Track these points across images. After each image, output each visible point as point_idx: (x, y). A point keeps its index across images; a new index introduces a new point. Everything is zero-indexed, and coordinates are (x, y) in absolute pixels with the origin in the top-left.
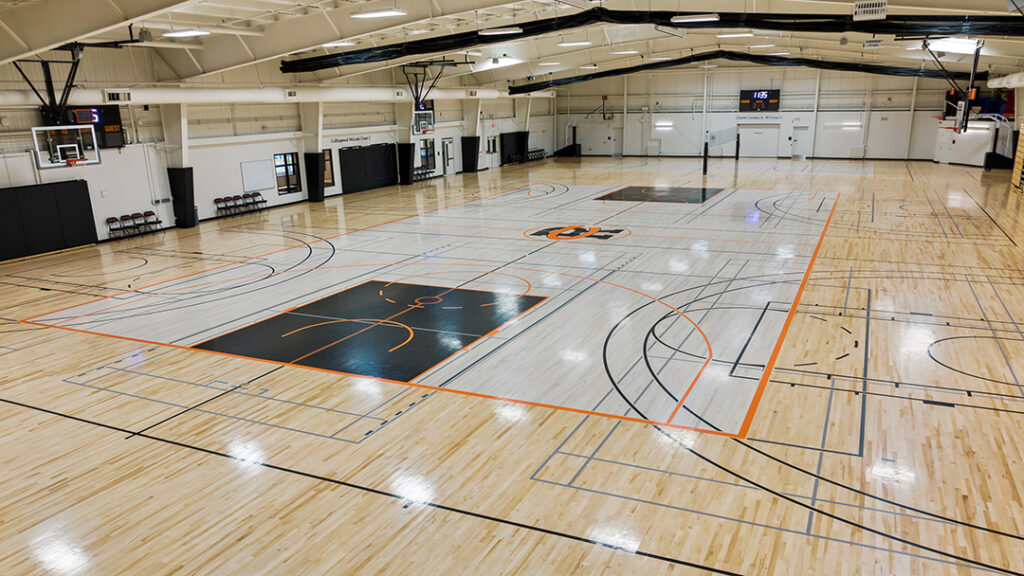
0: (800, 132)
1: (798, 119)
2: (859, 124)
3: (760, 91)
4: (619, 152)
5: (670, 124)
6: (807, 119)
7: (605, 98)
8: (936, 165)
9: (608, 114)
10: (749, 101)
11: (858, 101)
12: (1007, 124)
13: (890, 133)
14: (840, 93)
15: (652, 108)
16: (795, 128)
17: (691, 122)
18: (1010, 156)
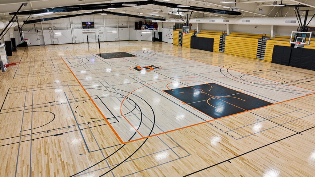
0: (101, 34)
1: (100, 30)
2: (116, 31)
3: (88, 22)
5: (61, 33)
6: (102, 30)
7: (35, 25)
8: (137, 41)
9: (37, 30)
10: (85, 25)
11: (115, 25)
12: (156, 30)
13: (125, 33)
14: (109, 23)
15: (53, 29)
16: (100, 33)
17: (68, 32)
18: (159, 38)
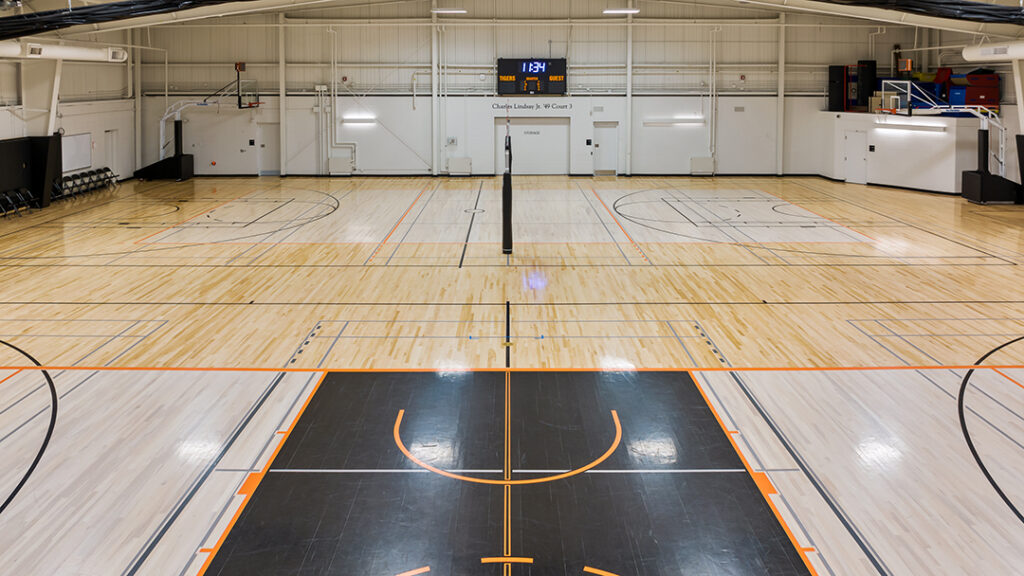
0: (604, 131)
1: (601, 109)
2: (699, 117)
3: (532, 60)
4: (272, 168)
5: (371, 116)
6: (613, 108)
7: (240, 67)
9: (247, 98)
10: (514, 78)
11: (694, 79)
13: (752, 130)
14: (664, 66)
15: (335, 87)
16: (596, 124)
17: (411, 114)
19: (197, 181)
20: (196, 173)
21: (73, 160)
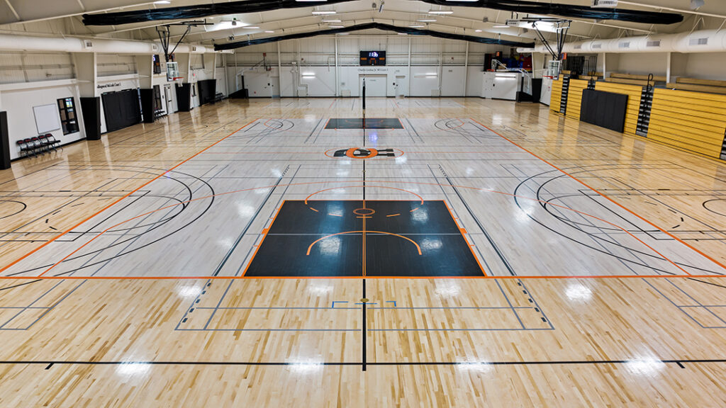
0: (400, 79)
1: (398, 71)
2: (435, 74)
3: (373, 52)
4: (277, 94)
5: (313, 74)
6: (404, 71)
7: (265, 54)
8: (483, 100)
9: (267, 67)
10: (366, 59)
11: (434, 59)
12: (528, 75)
13: (455, 79)
14: (423, 54)
15: (299, 62)
16: (397, 77)
17: (328, 73)
18: (531, 94)
19: (250, 100)
20: (250, 96)
21: (220, 89)
